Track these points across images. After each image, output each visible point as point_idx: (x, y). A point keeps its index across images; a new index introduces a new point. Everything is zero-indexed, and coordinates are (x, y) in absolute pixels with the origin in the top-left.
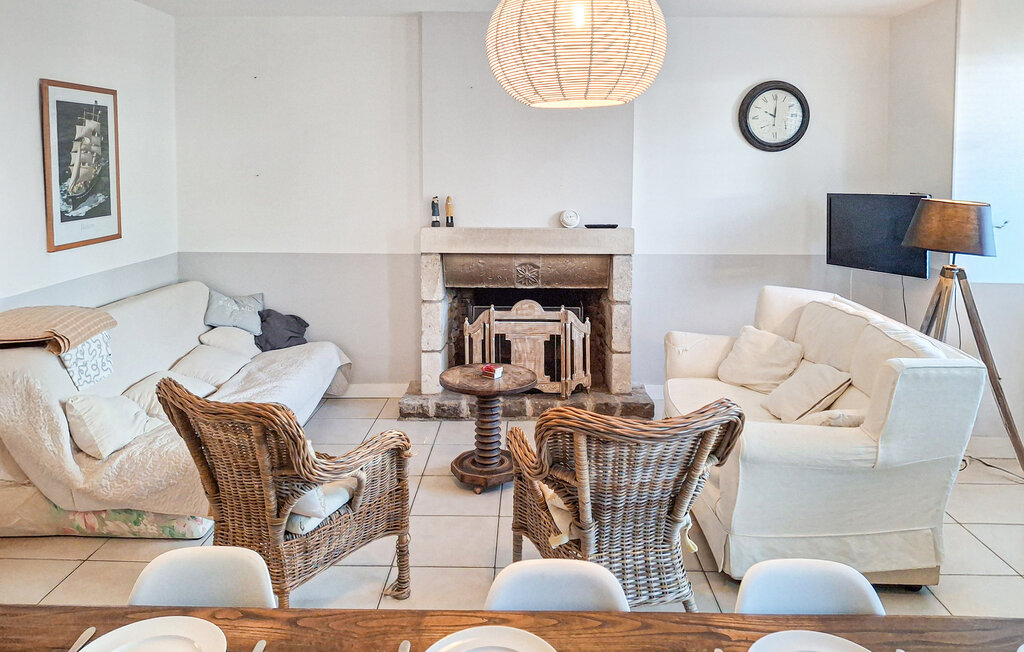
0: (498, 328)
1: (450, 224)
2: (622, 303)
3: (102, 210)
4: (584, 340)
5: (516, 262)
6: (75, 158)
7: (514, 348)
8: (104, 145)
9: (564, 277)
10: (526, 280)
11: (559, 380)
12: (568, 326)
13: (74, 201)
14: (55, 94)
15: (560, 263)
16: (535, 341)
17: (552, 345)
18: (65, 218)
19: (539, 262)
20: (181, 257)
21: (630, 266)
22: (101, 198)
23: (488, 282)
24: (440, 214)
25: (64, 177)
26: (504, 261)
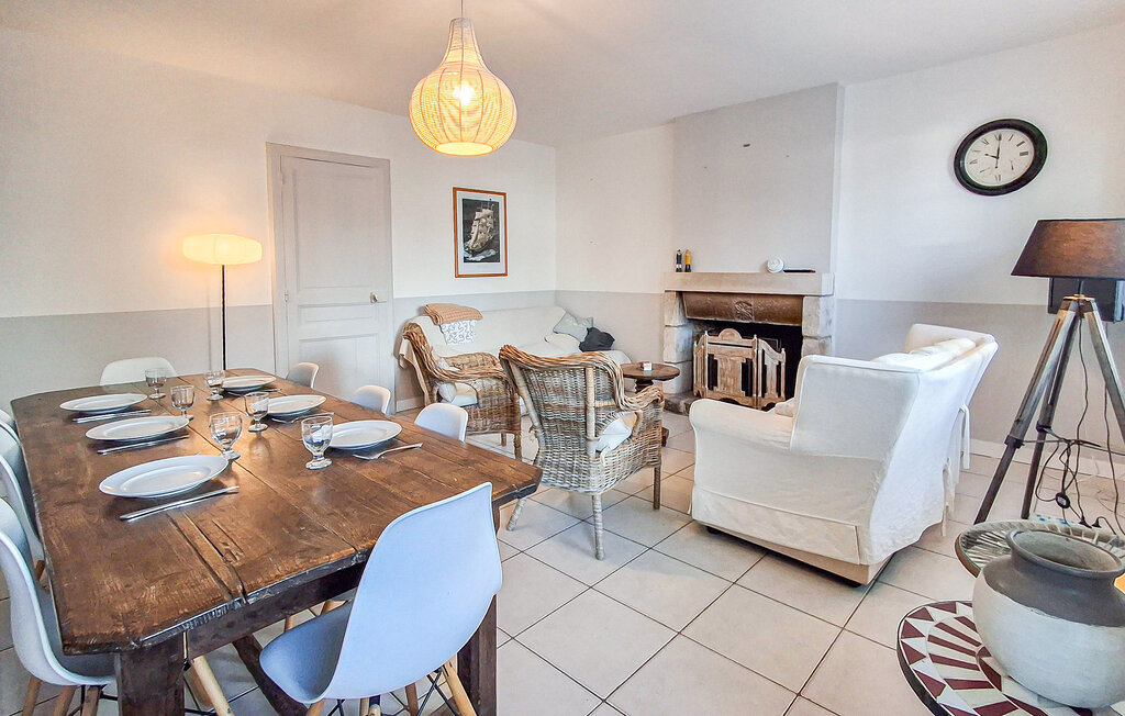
0: (710, 349)
1: (688, 269)
2: (811, 337)
3: (495, 259)
4: (779, 367)
5: (735, 300)
6: (475, 230)
7: (719, 365)
8: (496, 224)
9: (771, 314)
10: (741, 315)
11: (751, 395)
12: (760, 352)
13: (474, 253)
14: (461, 195)
15: (768, 302)
16: (734, 362)
17: (747, 368)
18: (466, 260)
19: (752, 301)
20: (557, 293)
21: (818, 305)
22: (493, 252)
23: (715, 316)
24: (683, 263)
25: (466, 238)
26: (725, 299)
